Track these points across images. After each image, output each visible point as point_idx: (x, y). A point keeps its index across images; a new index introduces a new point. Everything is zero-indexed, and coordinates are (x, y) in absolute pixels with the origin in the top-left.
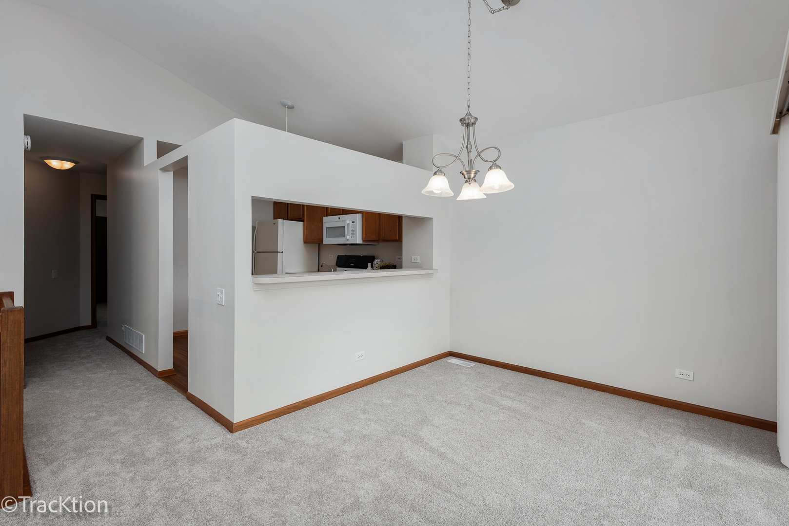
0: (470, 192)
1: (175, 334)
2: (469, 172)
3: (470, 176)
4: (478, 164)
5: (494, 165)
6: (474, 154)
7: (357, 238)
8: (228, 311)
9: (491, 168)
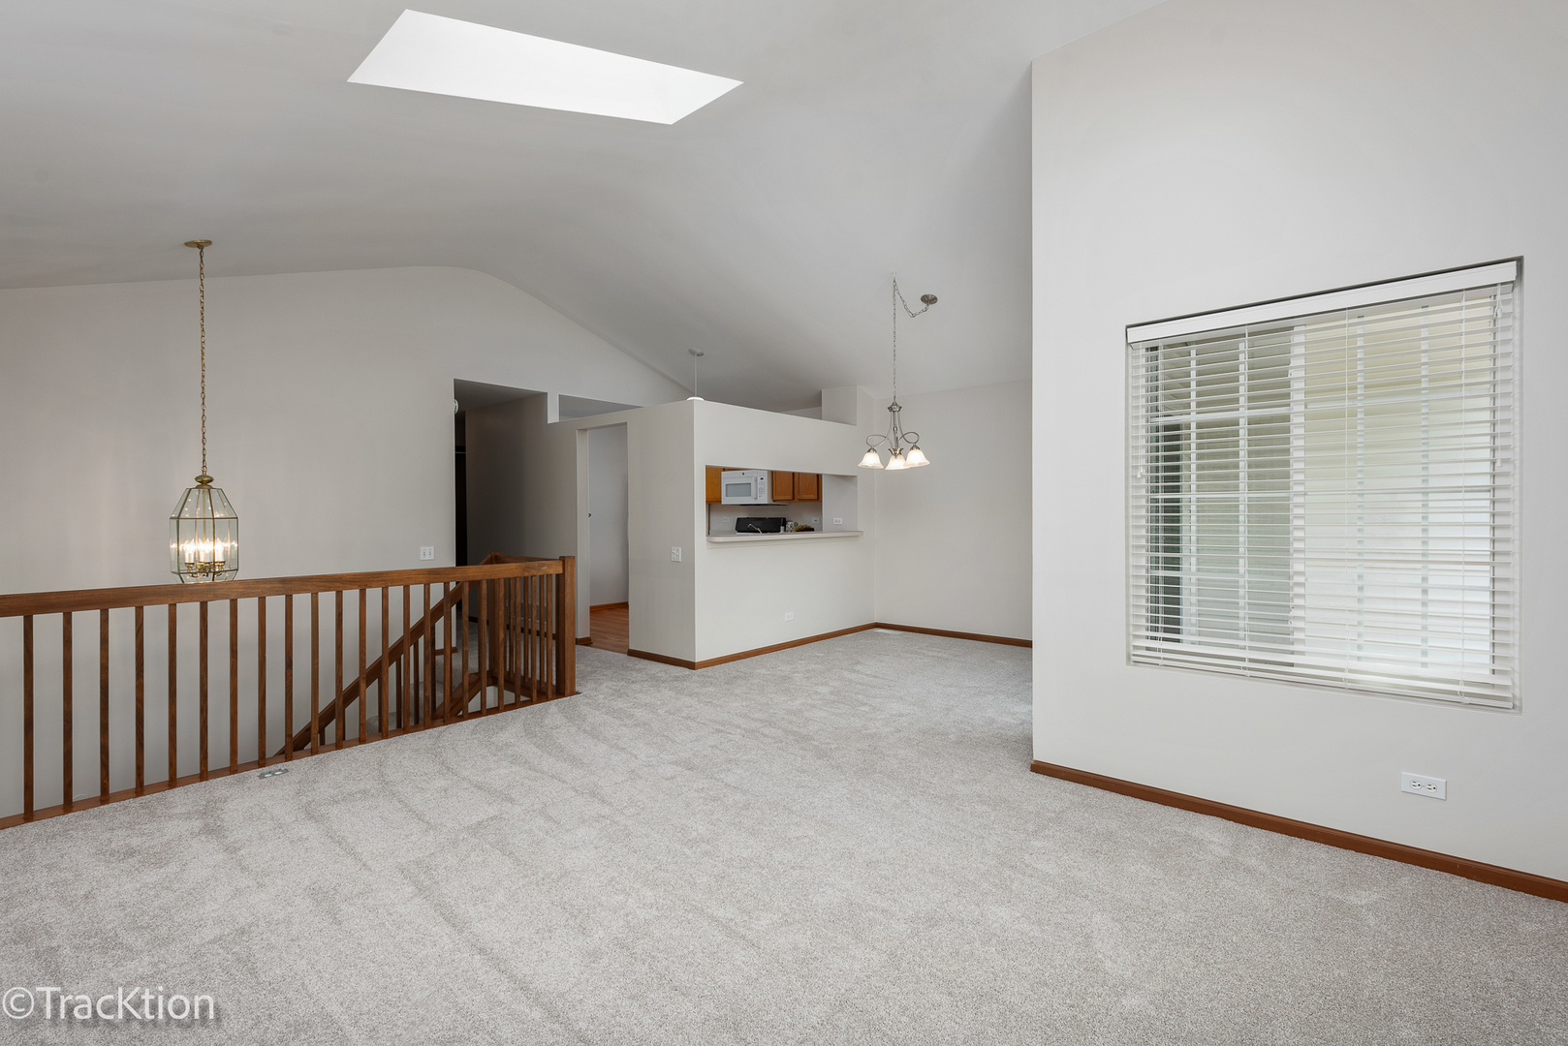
0: (896, 464)
1: (591, 608)
2: (895, 450)
3: (896, 451)
4: (901, 442)
5: (915, 447)
6: (899, 435)
7: (764, 498)
8: (686, 571)
9: (912, 449)
